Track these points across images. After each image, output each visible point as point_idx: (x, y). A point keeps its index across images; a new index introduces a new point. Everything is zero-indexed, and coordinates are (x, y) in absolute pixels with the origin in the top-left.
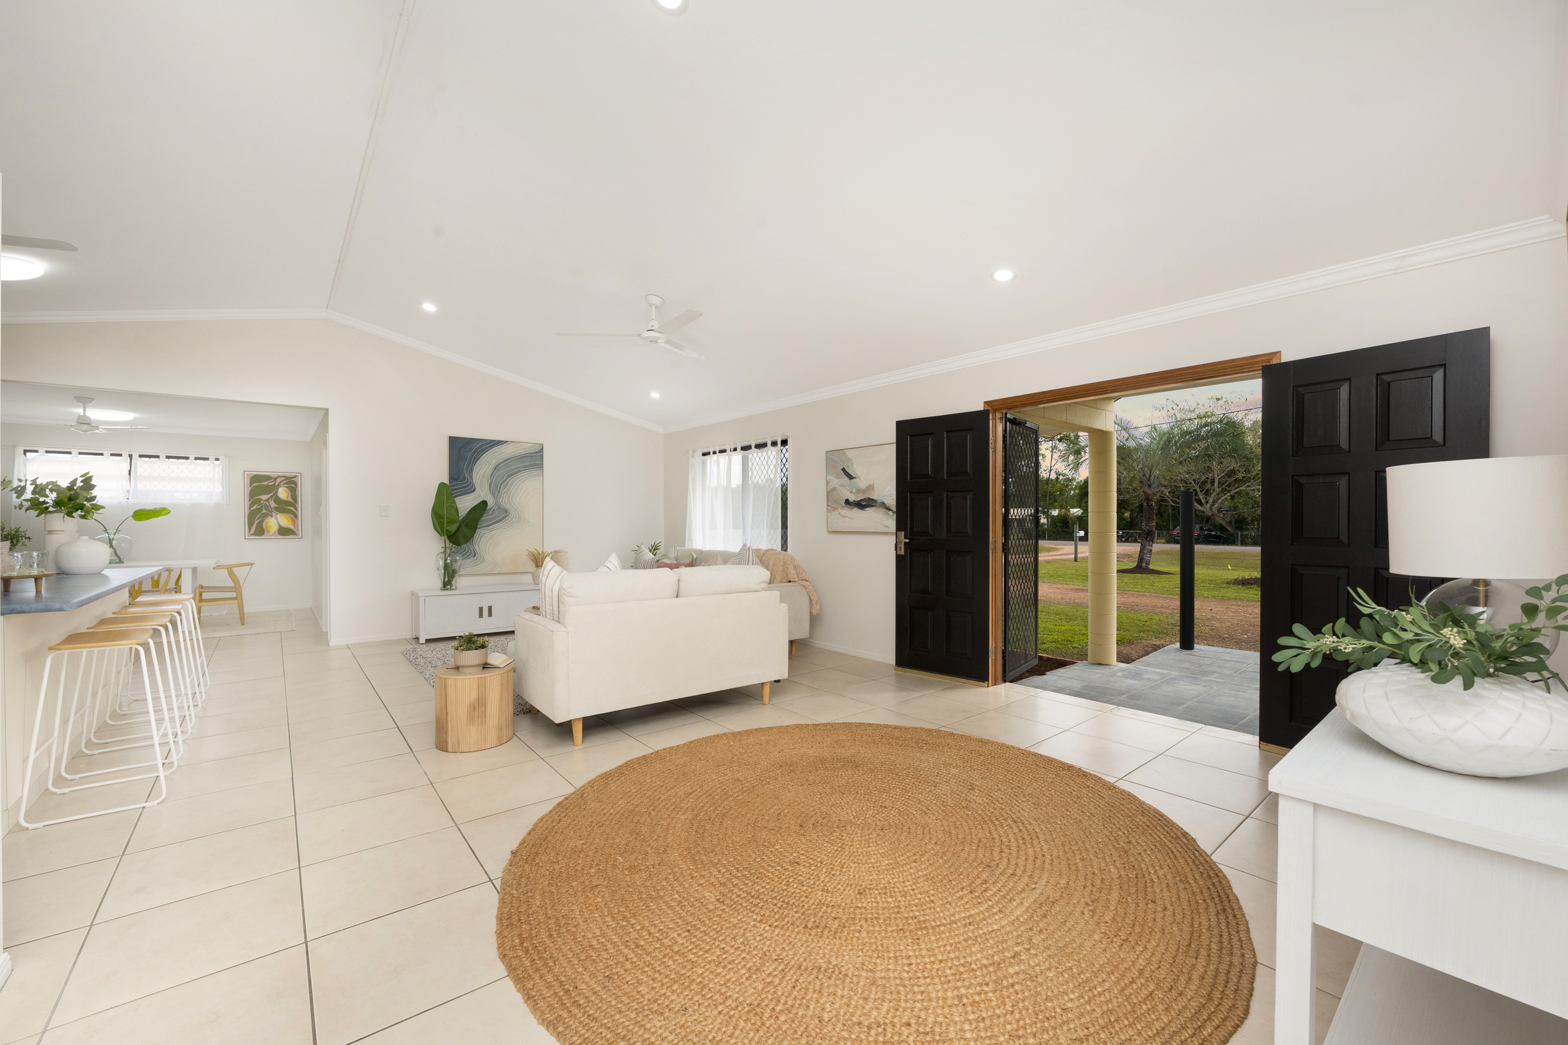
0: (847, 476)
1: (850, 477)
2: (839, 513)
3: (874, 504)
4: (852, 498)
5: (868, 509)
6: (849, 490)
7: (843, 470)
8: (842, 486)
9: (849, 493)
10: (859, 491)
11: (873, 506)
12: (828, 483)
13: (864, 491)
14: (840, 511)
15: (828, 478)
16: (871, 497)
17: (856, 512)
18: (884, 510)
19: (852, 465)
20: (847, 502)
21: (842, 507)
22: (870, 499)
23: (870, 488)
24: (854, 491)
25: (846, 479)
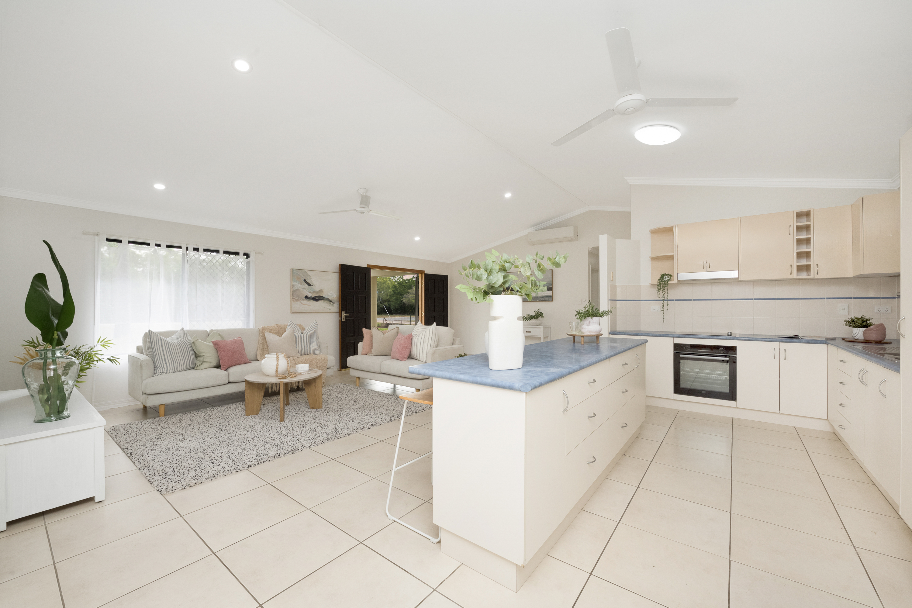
0: (307, 284)
1: (309, 285)
2: (301, 303)
3: (323, 299)
4: (310, 295)
5: (319, 301)
6: (308, 291)
7: (305, 280)
8: (303, 288)
9: (308, 293)
10: (314, 292)
11: (322, 300)
12: (293, 286)
13: (317, 292)
14: (301, 301)
15: (294, 283)
16: (321, 295)
17: (312, 302)
18: (329, 302)
19: (311, 279)
20: (307, 297)
21: (303, 300)
22: (321, 296)
23: (321, 291)
24: (311, 292)
25: (306, 285)
